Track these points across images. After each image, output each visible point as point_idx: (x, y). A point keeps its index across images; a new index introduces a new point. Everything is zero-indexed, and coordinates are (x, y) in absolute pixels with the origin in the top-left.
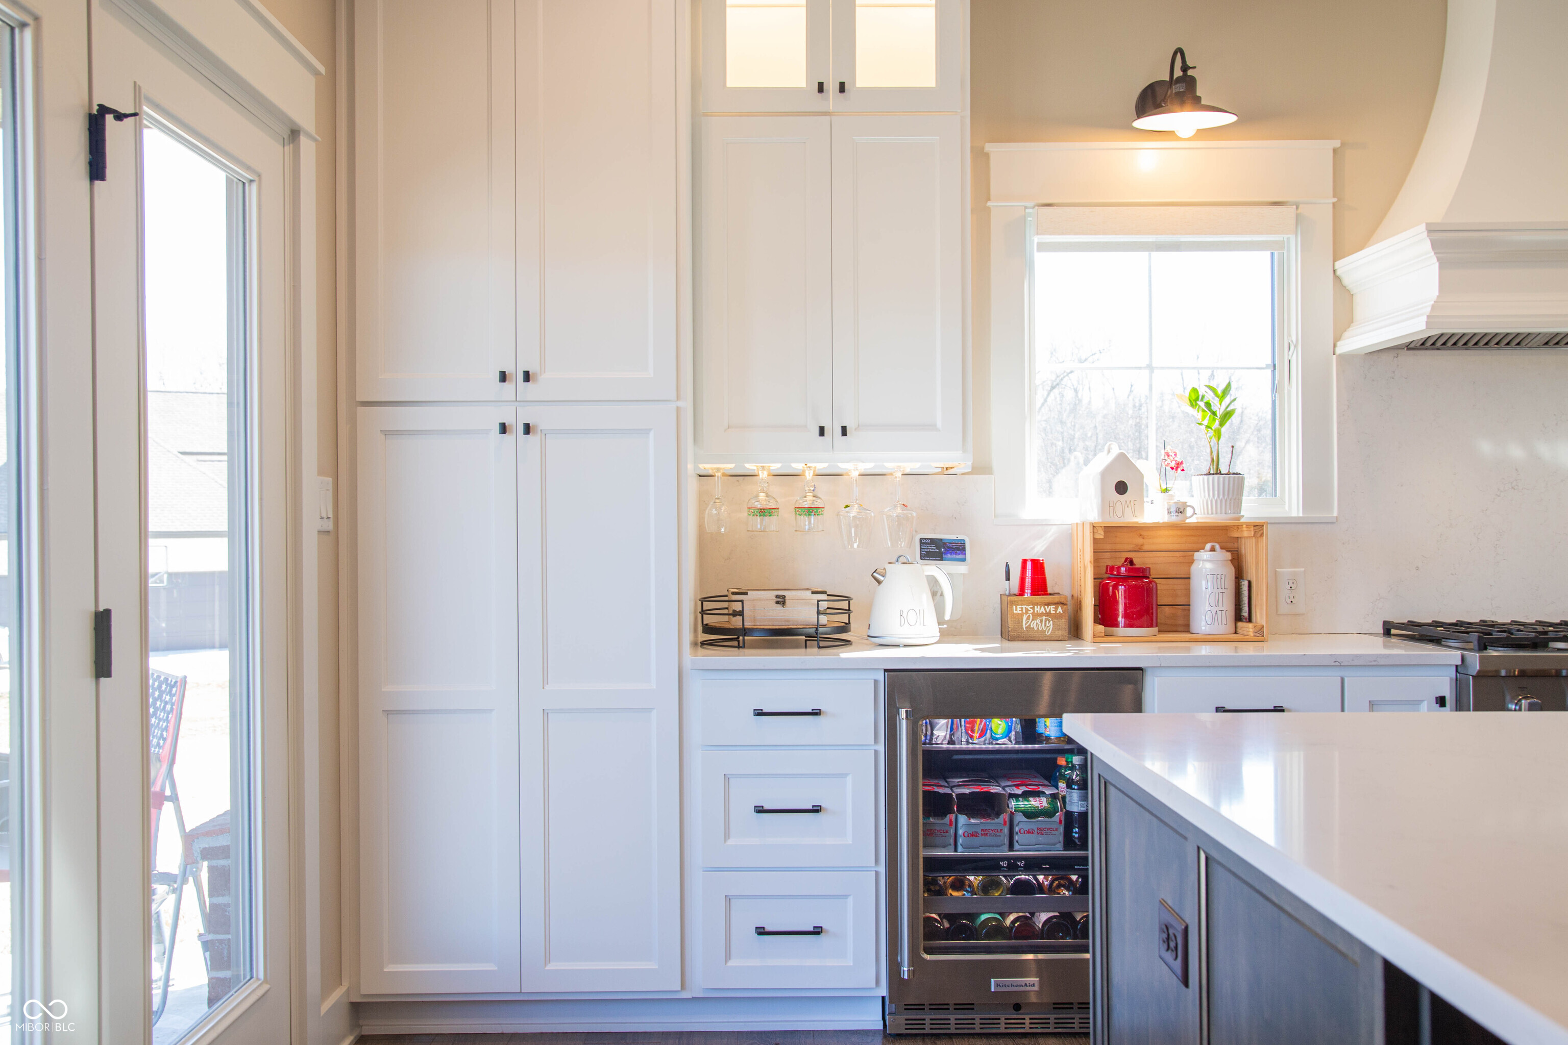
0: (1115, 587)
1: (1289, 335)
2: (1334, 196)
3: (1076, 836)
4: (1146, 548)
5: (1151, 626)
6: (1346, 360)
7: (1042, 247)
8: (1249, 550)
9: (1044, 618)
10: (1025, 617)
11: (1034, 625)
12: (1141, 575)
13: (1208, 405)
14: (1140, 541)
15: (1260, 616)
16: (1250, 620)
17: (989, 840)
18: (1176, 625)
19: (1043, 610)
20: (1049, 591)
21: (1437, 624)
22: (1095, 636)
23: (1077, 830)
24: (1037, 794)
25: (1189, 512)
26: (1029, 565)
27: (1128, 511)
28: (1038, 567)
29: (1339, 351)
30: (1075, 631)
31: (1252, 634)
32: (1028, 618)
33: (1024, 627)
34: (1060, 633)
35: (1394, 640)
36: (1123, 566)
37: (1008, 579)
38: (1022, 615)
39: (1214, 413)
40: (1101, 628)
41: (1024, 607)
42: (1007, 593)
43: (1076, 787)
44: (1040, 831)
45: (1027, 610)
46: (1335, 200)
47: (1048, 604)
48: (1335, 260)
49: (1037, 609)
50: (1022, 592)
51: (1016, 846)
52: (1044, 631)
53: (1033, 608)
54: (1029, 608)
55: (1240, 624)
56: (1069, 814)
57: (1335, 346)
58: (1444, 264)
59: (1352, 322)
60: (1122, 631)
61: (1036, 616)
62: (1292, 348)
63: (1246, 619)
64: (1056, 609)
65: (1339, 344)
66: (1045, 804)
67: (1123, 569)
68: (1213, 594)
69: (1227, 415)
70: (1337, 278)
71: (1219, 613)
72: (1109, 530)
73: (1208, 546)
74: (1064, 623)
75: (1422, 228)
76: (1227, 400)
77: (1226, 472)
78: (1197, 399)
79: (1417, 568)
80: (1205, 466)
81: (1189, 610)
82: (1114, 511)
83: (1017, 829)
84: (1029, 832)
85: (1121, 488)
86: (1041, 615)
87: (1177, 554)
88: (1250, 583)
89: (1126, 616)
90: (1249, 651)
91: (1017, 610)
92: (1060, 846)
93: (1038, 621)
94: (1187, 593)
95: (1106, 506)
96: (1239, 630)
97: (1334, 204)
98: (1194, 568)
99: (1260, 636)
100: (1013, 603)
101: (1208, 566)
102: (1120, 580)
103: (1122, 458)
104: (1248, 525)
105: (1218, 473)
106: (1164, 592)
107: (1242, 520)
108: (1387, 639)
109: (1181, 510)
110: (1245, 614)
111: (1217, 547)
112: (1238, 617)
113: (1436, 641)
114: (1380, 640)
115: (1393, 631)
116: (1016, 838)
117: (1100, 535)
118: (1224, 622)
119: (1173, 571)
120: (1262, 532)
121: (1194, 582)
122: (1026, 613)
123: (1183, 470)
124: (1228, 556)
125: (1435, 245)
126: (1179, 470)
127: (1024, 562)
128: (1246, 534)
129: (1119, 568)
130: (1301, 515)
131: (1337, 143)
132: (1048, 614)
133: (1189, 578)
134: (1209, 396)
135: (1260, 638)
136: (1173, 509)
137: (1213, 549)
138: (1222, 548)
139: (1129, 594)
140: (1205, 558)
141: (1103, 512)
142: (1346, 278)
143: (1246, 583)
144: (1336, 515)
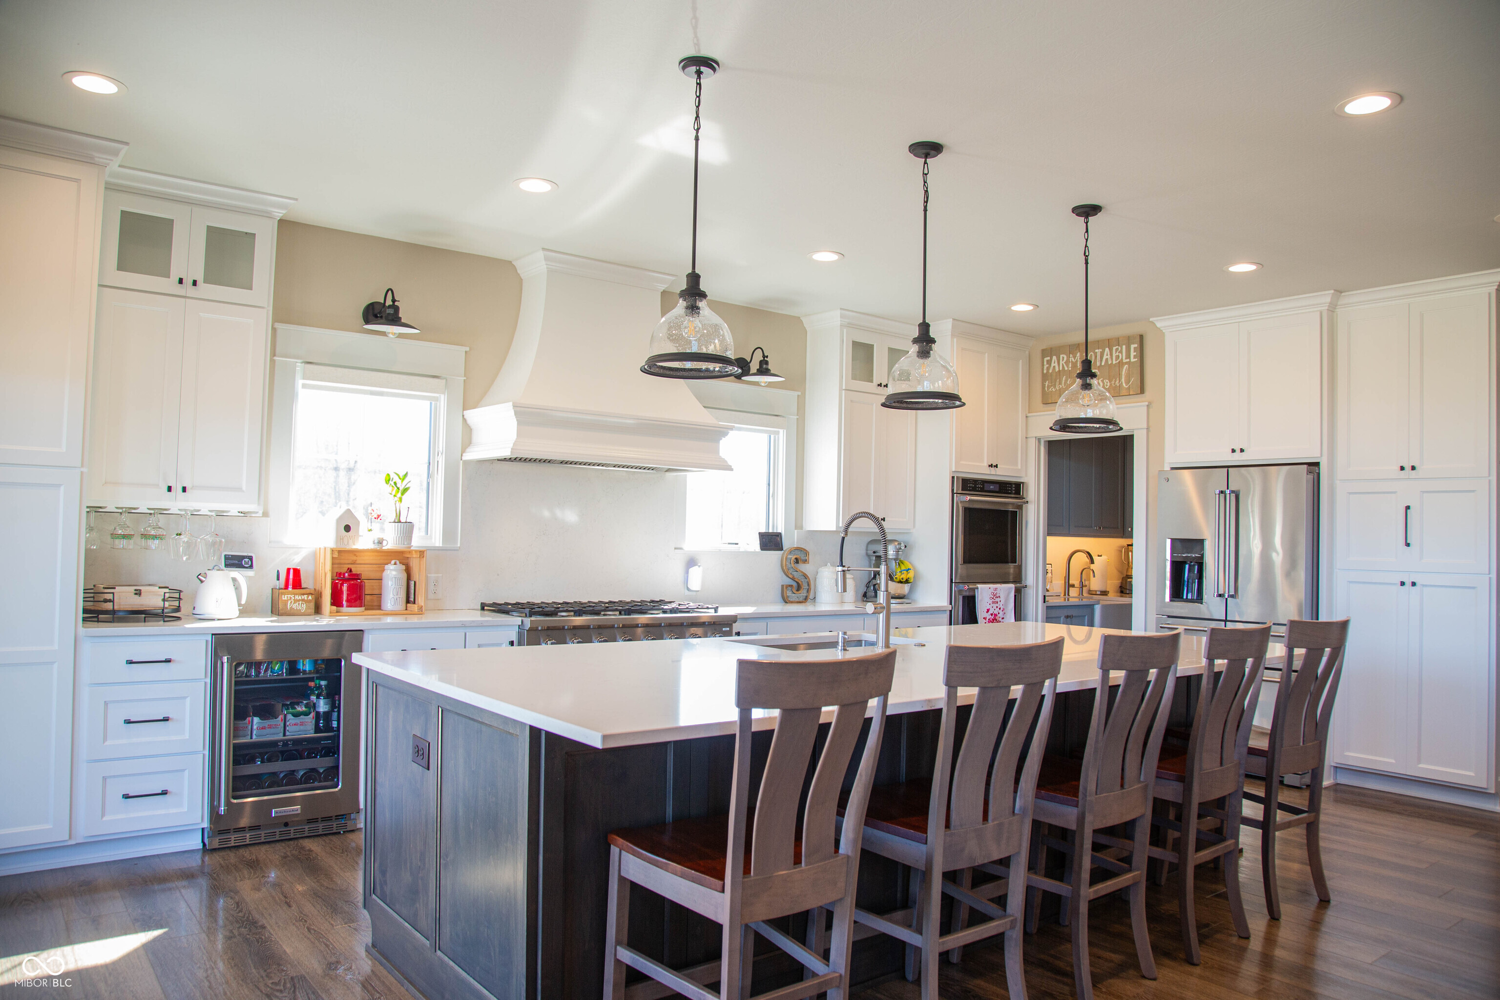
0: (342, 585)
1: (438, 448)
2: (465, 376)
3: (322, 725)
4: (358, 562)
5: (361, 606)
6: (467, 463)
7: (304, 386)
8: (414, 564)
9: (301, 602)
10: (289, 602)
11: (294, 606)
12: (357, 578)
13: (395, 483)
14: (354, 558)
15: (421, 600)
16: (414, 603)
17: (272, 731)
18: (372, 606)
19: (300, 598)
20: (303, 586)
21: (507, 604)
22: (331, 612)
23: (322, 721)
24: (298, 704)
25: (385, 543)
26: (292, 571)
27: (351, 542)
28: (297, 572)
29: (464, 458)
30: (318, 610)
31: (416, 610)
32: (291, 602)
33: (289, 607)
34: (309, 611)
35: (486, 612)
36: (346, 572)
37: (278, 579)
38: (288, 600)
39: (398, 488)
40: (335, 608)
41: (289, 596)
42: (278, 588)
43: (322, 698)
44: (302, 724)
45: (291, 598)
46: (465, 378)
47: (303, 594)
48: (463, 410)
49: (297, 597)
50: (286, 587)
51: (287, 733)
52: (300, 610)
53: (294, 597)
54: (292, 596)
55: (409, 605)
56: (318, 713)
57: (462, 456)
58: (520, 423)
59: (471, 443)
60: (345, 609)
61: (296, 601)
62: (440, 454)
63: (412, 602)
64: (308, 597)
65: (464, 454)
66: (304, 709)
67: (347, 574)
68: (395, 589)
69: (406, 490)
70: (464, 420)
71: (398, 599)
72: (340, 552)
73: (393, 562)
74: (312, 605)
75: (511, 404)
76: (405, 482)
77: (405, 521)
78: (389, 481)
79: (498, 575)
80: (393, 517)
81: (381, 597)
82: (343, 541)
83: (288, 723)
84: (295, 725)
85: (347, 528)
86: (299, 600)
87: (375, 566)
88: (415, 582)
89: (348, 601)
90: (414, 620)
91: (284, 598)
92: (313, 731)
93: (297, 604)
94: (380, 587)
95: (339, 539)
96: (408, 608)
97: (464, 380)
98: (385, 574)
99: (421, 610)
100: (282, 594)
101: (394, 573)
102: (344, 580)
103: (348, 512)
104: (416, 551)
105: (400, 522)
106: (368, 588)
107: (412, 548)
108: (482, 612)
109: (380, 542)
110: (412, 599)
111: (398, 562)
112: (408, 601)
113: (507, 612)
114: (479, 612)
115: (486, 608)
116: (287, 728)
117: (336, 555)
118: (401, 604)
119: (373, 575)
120: (422, 555)
121: (384, 582)
122: (290, 599)
123: (381, 519)
124: (404, 567)
125: (516, 413)
126: (379, 519)
127: (289, 570)
128: (414, 556)
129: (344, 574)
130: (441, 545)
131: (468, 349)
132: (303, 600)
133: (382, 579)
134: (396, 479)
135: (421, 613)
136: (376, 541)
137: (395, 564)
138: (400, 563)
139: (349, 589)
141: (337, 542)
142: (469, 421)
143: (413, 582)
144: (459, 546)
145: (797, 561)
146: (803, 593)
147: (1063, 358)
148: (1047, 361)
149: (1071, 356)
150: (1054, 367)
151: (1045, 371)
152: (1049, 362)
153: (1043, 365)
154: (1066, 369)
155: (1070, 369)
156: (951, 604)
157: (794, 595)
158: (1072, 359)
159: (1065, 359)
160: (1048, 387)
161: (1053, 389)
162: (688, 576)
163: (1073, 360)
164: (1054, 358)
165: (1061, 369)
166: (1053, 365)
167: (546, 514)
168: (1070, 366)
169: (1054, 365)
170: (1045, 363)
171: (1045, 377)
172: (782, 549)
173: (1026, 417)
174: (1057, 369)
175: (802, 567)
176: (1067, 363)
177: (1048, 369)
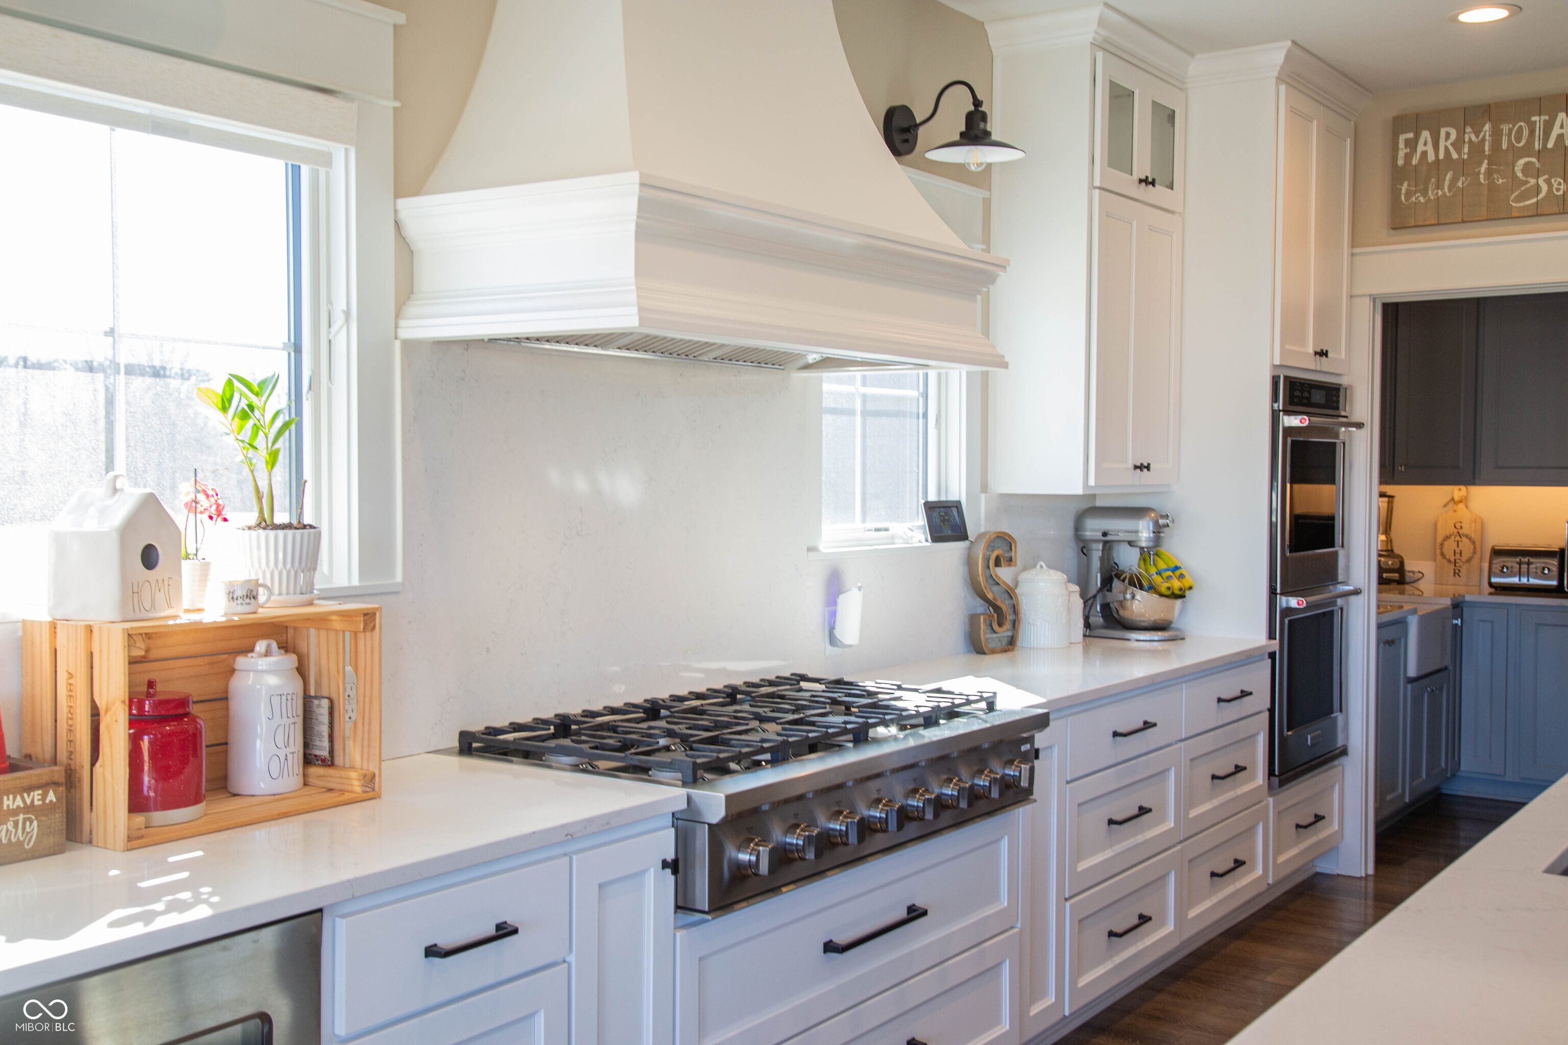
1: (330, 302)
2: (396, 98)
6: (410, 346)
8: (324, 655)
9: (21, 817)
12: (180, 711)
15: (361, 757)
16: (329, 762)
19: (19, 802)
22: (130, 839)
27: (160, 597)
31: (358, 789)
34: (51, 841)
35: (472, 759)
36: (148, 696)
40: (142, 818)
46: (398, 104)
48: (396, 199)
49: (8, 802)
55: (314, 771)
57: (396, 327)
59: (412, 293)
60: (160, 817)
62: (339, 320)
63: (323, 761)
64: (40, 796)
65: (402, 323)
67: (148, 703)
68: (281, 728)
70: (400, 226)
71: (290, 757)
73: (262, 646)
78: (230, 399)
79: (488, 650)
85: (149, 557)
86: (14, 811)
88: (331, 703)
93: (10, 824)
96: (312, 781)
97: (395, 109)
98: (238, 683)
101: (273, 680)
103: (150, 503)
108: (464, 758)
109: (250, 596)
110: (322, 750)
111: (274, 645)
112: (308, 760)
114: (460, 761)
115: (471, 745)
117: (140, 650)
118: (296, 771)
120: (373, 623)
121: (239, 707)
123: (225, 520)
124: (290, 660)
126: (219, 519)
130: (356, 582)
131: (401, 20)
132: (29, 809)
133: (226, 699)
135: (371, 795)
136: (240, 595)
137: (267, 654)
140: (260, 668)
142: (412, 229)
143: (325, 703)
144: (399, 578)
145: (998, 563)
146: (1004, 632)
147: (1448, 135)
148: (1407, 142)
149: (1468, 129)
150: (1424, 154)
151: (1400, 162)
152: (1412, 144)
153: (1395, 149)
154: (1455, 156)
155: (1466, 157)
156: (1271, 636)
157: (995, 635)
158: (1470, 135)
159: (1453, 136)
160: (1406, 195)
161: (1422, 199)
162: (833, 614)
163: (1474, 138)
164: (1425, 134)
165: (1441, 156)
166: (1420, 148)
167: (581, 485)
168: (1466, 150)
169: (1424, 149)
170: (1401, 145)
171: (1398, 174)
172: (963, 537)
173: (1352, 255)
174: (1431, 157)
175: (1004, 574)
176: (1458, 145)
177: (1408, 157)
